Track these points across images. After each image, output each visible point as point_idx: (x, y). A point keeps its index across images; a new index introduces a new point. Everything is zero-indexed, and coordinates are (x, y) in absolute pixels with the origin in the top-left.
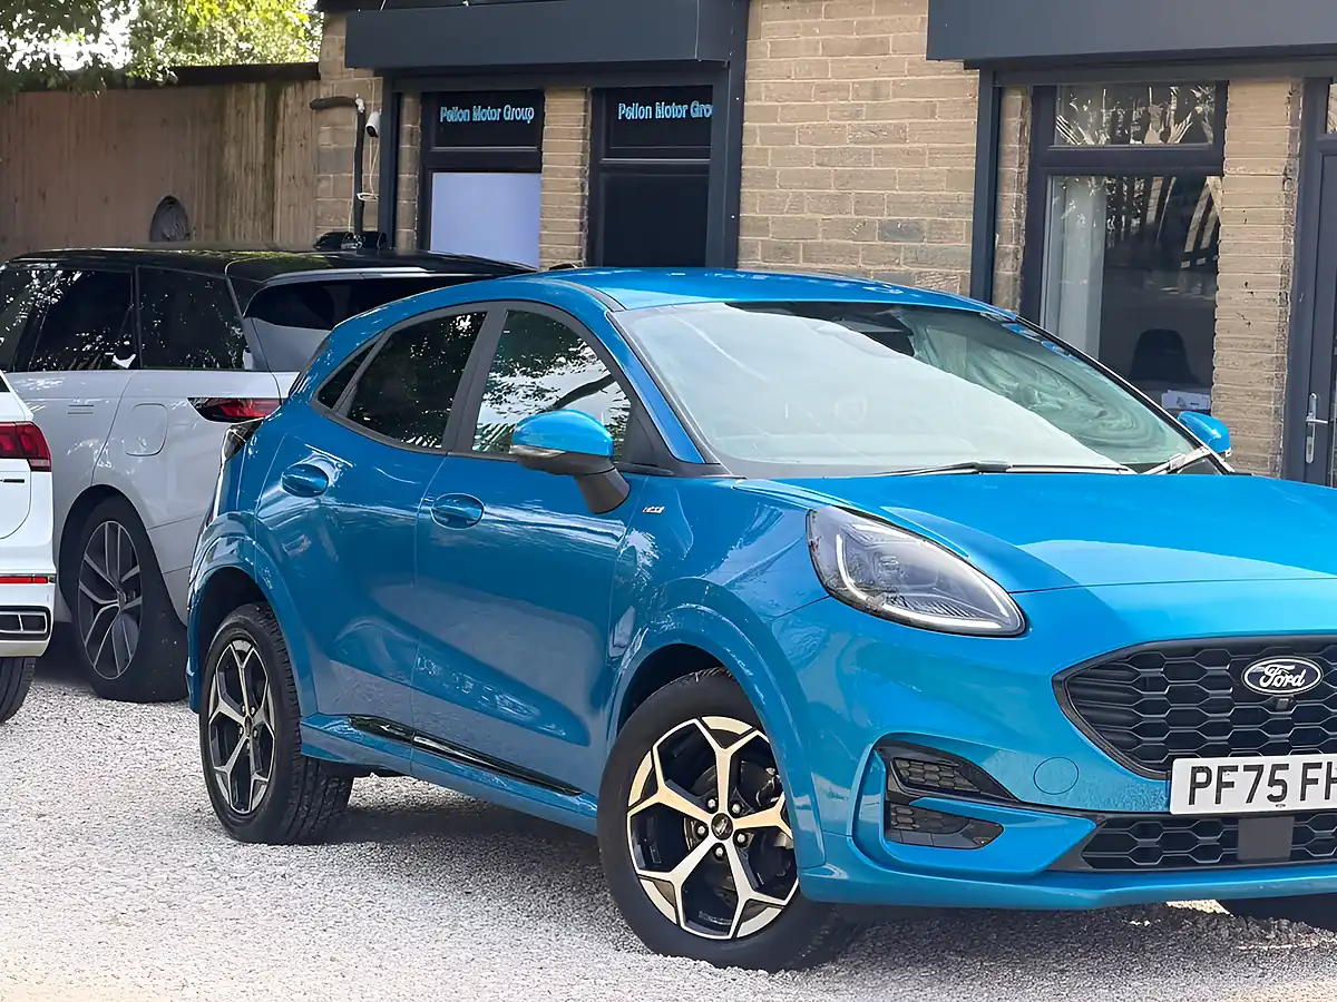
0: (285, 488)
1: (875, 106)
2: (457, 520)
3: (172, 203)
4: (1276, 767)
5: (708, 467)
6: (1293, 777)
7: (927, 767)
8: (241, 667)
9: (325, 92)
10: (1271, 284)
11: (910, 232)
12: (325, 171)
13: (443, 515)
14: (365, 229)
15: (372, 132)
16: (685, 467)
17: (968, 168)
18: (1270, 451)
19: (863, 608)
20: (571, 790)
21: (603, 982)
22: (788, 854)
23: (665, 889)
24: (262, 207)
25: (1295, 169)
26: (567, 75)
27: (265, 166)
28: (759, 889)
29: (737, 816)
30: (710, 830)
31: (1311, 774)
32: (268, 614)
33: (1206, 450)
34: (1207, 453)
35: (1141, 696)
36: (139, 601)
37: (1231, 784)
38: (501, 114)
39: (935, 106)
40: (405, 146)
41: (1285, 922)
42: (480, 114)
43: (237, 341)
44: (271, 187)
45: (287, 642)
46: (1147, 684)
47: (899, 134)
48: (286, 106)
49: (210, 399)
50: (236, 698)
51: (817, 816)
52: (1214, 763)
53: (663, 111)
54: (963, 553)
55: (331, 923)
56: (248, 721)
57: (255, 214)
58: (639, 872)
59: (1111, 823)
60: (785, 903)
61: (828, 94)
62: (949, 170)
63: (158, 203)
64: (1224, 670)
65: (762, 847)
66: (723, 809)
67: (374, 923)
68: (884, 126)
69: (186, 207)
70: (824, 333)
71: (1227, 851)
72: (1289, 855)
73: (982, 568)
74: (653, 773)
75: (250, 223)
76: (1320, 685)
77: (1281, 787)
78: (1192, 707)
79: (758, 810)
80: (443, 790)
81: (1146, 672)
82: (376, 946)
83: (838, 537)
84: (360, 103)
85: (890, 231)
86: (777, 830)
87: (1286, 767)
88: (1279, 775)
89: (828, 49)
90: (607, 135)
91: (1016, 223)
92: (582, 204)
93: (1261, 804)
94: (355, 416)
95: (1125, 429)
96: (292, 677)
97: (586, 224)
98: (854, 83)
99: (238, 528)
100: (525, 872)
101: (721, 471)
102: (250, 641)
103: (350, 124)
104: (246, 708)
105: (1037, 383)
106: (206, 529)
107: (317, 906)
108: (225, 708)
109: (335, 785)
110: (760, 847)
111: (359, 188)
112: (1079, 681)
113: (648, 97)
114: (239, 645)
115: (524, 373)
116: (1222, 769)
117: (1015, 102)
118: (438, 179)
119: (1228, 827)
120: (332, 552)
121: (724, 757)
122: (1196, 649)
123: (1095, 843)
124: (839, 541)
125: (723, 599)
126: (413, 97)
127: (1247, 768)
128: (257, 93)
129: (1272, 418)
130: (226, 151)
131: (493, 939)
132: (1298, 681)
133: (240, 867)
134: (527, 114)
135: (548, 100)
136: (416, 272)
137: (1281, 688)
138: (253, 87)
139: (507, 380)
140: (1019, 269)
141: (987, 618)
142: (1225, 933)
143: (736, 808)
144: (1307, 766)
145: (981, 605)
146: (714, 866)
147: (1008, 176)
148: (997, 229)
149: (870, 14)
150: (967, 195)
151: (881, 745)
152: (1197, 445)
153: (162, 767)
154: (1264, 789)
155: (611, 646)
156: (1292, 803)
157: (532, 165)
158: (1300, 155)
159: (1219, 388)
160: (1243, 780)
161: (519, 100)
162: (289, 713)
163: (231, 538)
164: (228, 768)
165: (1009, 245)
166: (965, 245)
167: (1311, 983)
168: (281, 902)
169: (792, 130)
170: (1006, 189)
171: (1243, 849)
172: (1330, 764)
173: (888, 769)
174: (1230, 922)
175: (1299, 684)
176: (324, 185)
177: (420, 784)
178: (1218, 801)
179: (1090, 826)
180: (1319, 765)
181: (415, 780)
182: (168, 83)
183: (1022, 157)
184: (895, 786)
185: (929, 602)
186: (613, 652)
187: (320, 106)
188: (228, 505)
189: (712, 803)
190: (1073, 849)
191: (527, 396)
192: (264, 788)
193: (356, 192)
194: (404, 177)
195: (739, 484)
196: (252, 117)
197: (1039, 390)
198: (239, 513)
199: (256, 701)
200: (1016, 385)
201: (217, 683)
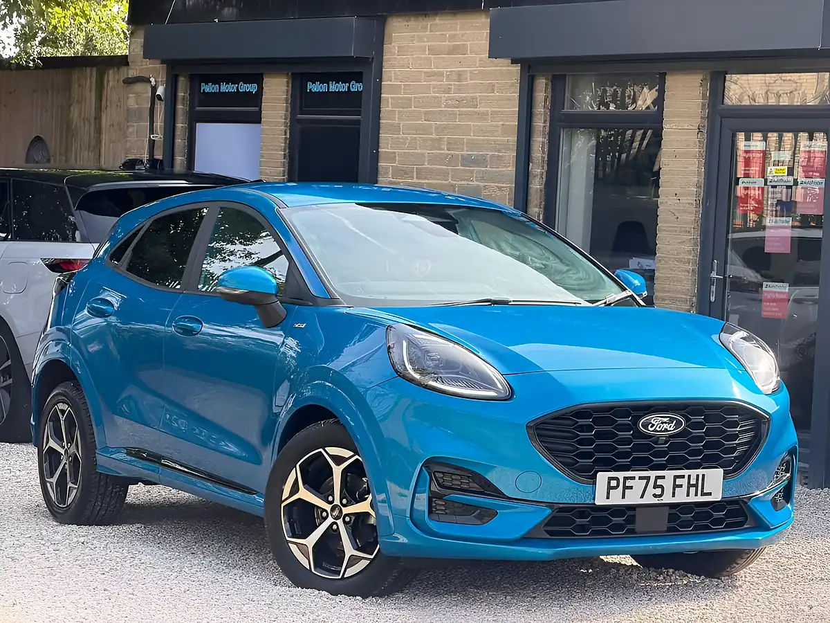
0: (88, 312)
1: (459, 85)
2: (188, 332)
3: (39, 140)
4: (658, 478)
5: (332, 300)
6: (668, 483)
7: (453, 477)
8: (62, 419)
9: (132, 73)
10: (690, 194)
11: (479, 161)
12: (132, 122)
13: (179, 328)
14: (155, 157)
15: (159, 98)
16: (319, 300)
17: (513, 123)
18: (689, 294)
19: (419, 384)
20: (250, 491)
21: (263, 603)
22: (373, 527)
23: (303, 549)
24: (93, 143)
25: (704, 126)
26: (276, 65)
27: (95, 119)
28: (358, 549)
29: (345, 506)
30: (330, 515)
31: (679, 482)
32: (78, 387)
33: (629, 292)
34: (630, 294)
35: (578, 435)
36: (10, 381)
37: (631, 488)
38: (237, 88)
39: (494, 86)
40: (180, 107)
41: (671, 570)
42: (225, 88)
43: (71, 225)
44: (99, 131)
45: (89, 406)
46: (583, 428)
47: (473, 102)
48: (108, 81)
49: (55, 259)
50: (59, 438)
51: (390, 506)
52: (621, 475)
53: (334, 87)
54: (476, 351)
55: (107, 570)
56: (66, 451)
57: (89, 147)
58: (288, 539)
59: (561, 510)
60: (372, 557)
61: (432, 78)
62: (502, 125)
63: (31, 140)
64: (628, 420)
65: (360, 525)
66: (337, 502)
67: (133, 570)
68: (465, 97)
69: (48, 141)
70: (405, 221)
71: (629, 527)
72: (666, 529)
73: (487, 360)
74: (296, 480)
75: (86, 152)
76: (684, 430)
77: (660, 489)
78: (609, 442)
79: (357, 502)
80: (187, 494)
81: (581, 422)
82: (132, 583)
83: (404, 341)
84: (152, 80)
85: (467, 161)
86: (367, 515)
87: (663, 477)
88: (659, 482)
89: (432, 51)
90: (301, 101)
91: (542, 157)
92: (285, 143)
93: (649, 499)
94: (131, 269)
95: (581, 279)
96: (92, 425)
97: (287, 154)
98: (447, 72)
99: (61, 336)
100: (229, 541)
101: (341, 303)
102: (68, 404)
103: (147, 93)
104: (65, 443)
105: (531, 252)
106: (43, 336)
107: (100, 560)
108: (52, 444)
109: (118, 489)
110: (359, 525)
111: (152, 132)
112: (542, 426)
113: (325, 79)
114: (61, 406)
115: (241, 243)
116: (626, 479)
117: (541, 84)
118: (200, 127)
119: (630, 513)
120: (115, 352)
121: (337, 471)
122: (612, 408)
123: (550, 522)
124: (405, 344)
125: (340, 379)
126: (185, 77)
127: (640, 478)
128: (91, 74)
129: (690, 275)
130: (72, 108)
131: (201, 578)
132: (671, 427)
133: (58, 537)
134: (253, 88)
135: (265, 80)
136: (182, 183)
137: (661, 431)
138: (88, 70)
139: (230, 247)
140: (543, 185)
141: (490, 389)
142: (635, 576)
143: (344, 501)
144: (676, 477)
145: (486, 382)
146: (332, 536)
147: (537, 128)
148: (530, 160)
149: (456, 30)
150: (513, 139)
151: (427, 464)
152: (624, 289)
153: (19, 480)
154: (651, 490)
155: (274, 405)
156: (667, 499)
157: (256, 119)
158: (708, 117)
159: (659, 257)
160: (638, 485)
161: (248, 79)
162: (90, 447)
163: (58, 342)
164: (54, 480)
165: (538, 170)
166: (511, 169)
167: (677, 604)
168: (79, 558)
169: (410, 99)
170: (535, 137)
171: (638, 526)
172: (689, 476)
173: (431, 479)
174: (639, 570)
175: (671, 429)
176: (131, 130)
177: (173, 491)
178: (623, 497)
179: (549, 511)
180: (683, 477)
181: (171, 488)
182: (36, 67)
183: (545, 116)
184: (435, 488)
185: (457, 380)
186: (275, 410)
187: (129, 82)
188: (56, 322)
189: (330, 498)
190: (538, 526)
191: (241, 257)
192: (75, 491)
193: (150, 135)
194: (179, 125)
195: (348, 310)
196: (88, 89)
197: (532, 256)
198: (62, 327)
199: (71, 439)
200: (518, 253)
201: (48, 429)
